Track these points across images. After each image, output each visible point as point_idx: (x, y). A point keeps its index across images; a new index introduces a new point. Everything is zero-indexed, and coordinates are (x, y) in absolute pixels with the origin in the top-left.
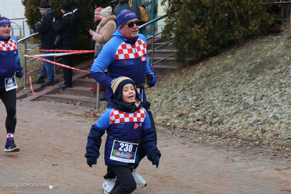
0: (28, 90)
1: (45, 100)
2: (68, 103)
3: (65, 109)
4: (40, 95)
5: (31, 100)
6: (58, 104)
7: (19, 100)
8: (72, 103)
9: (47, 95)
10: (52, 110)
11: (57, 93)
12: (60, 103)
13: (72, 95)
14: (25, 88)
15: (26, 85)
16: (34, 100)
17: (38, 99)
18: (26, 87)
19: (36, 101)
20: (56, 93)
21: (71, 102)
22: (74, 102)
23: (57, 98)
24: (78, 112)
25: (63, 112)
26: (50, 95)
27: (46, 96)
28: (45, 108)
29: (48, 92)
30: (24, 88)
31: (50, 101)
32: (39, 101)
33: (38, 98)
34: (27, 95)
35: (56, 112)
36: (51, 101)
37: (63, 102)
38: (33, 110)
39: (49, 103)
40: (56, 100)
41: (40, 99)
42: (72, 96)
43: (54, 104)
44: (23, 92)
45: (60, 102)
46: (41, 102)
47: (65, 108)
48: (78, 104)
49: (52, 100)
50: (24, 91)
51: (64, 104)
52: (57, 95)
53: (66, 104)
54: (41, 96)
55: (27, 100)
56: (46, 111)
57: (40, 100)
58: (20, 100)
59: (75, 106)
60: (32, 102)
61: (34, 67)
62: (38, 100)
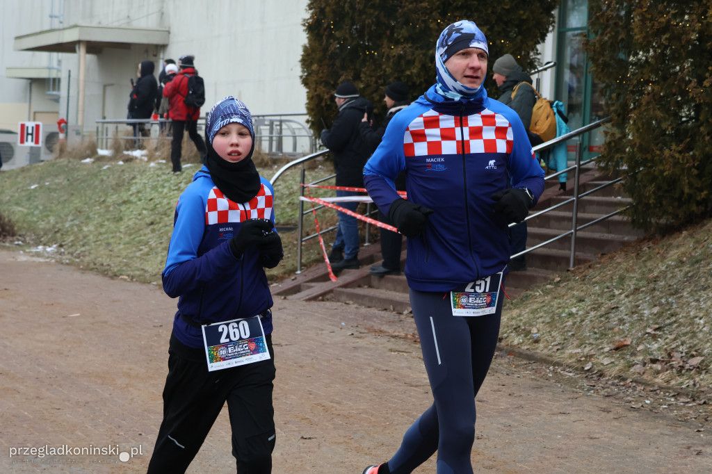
0: (305, 276)
1: (339, 301)
2: (386, 310)
3: (375, 322)
4: (327, 289)
5: (307, 298)
6: (363, 310)
7: (283, 297)
8: (394, 310)
9: (344, 290)
10: (343, 324)
11: (366, 287)
12: (368, 309)
13: (398, 291)
14: (299, 272)
15: (302, 265)
16: (315, 298)
17: (323, 297)
18: (301, 270)
19: (318, 303)
20: (365, 285)
21: (391, 308)
22: (399, 308)
23: (364, 297)
24: (401, 330)
25: (366, 329)
26: (349, 290)
27: (340, 292)
28: (330, 318)
29: (346, 282)
30: (297, 271)
31: (347, 302)
32: (323, 303)
33: (323, 295)
34: (302, 287)
35: (352, 326)
36: (351, 302)
37: (375, 307)
38: (303, 320)
39: (345, 306)
40: (360, 301)
41: (328, 296)
42: (398, 294)
43: (355, 309)
44: (293, 280)
45: (369, 307)
46: (328, 304)
47: (375, 319)
48: (406, 312)
49: (353, 301)
50: (295, 279)
51: (376, 311)
52: (364, 291)
53: (380, 312)
54: (331, 291)
55: (300, 299)
56: (329, 325)
57: (328, 300)
58: (285, 298)
59: (397, 317)
60: (308, 303)
61: (326, 224)
62: (323, 300)
